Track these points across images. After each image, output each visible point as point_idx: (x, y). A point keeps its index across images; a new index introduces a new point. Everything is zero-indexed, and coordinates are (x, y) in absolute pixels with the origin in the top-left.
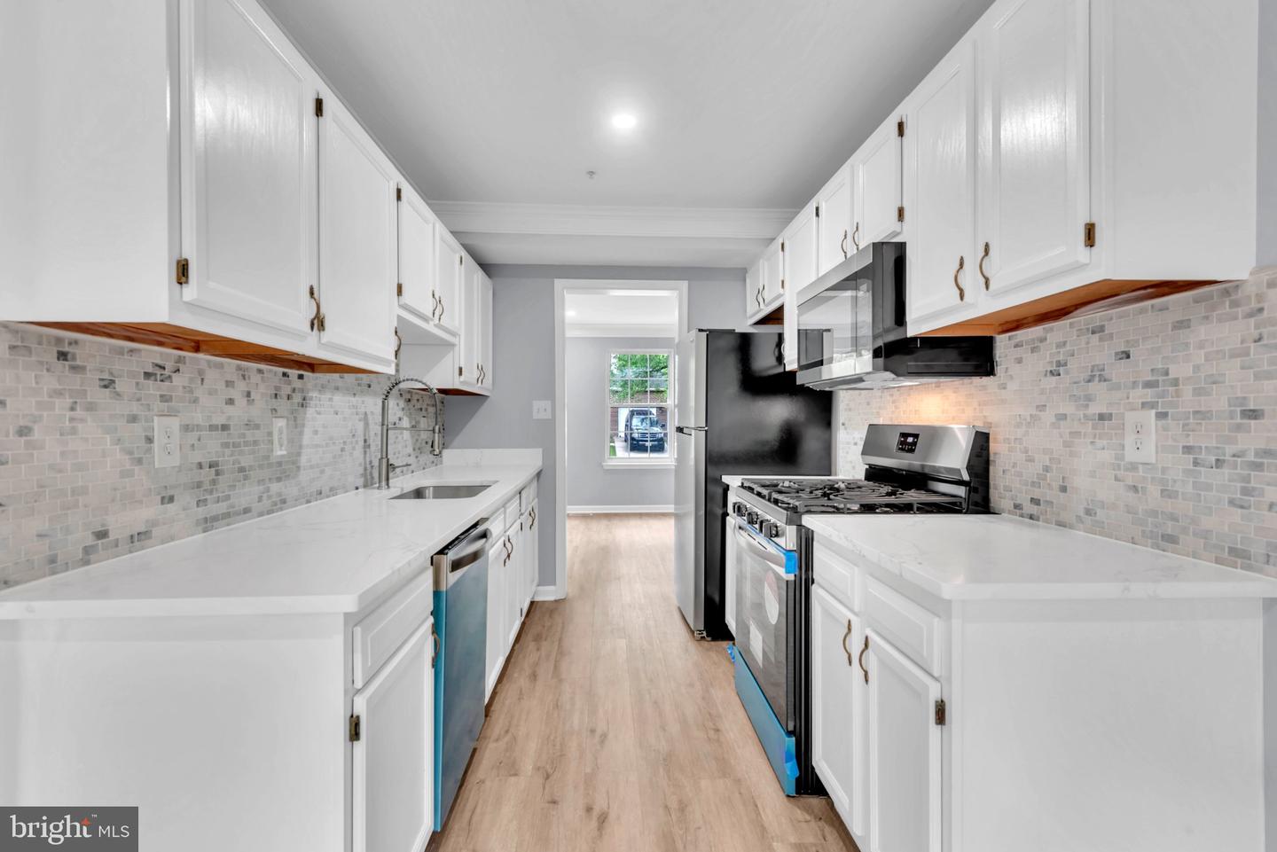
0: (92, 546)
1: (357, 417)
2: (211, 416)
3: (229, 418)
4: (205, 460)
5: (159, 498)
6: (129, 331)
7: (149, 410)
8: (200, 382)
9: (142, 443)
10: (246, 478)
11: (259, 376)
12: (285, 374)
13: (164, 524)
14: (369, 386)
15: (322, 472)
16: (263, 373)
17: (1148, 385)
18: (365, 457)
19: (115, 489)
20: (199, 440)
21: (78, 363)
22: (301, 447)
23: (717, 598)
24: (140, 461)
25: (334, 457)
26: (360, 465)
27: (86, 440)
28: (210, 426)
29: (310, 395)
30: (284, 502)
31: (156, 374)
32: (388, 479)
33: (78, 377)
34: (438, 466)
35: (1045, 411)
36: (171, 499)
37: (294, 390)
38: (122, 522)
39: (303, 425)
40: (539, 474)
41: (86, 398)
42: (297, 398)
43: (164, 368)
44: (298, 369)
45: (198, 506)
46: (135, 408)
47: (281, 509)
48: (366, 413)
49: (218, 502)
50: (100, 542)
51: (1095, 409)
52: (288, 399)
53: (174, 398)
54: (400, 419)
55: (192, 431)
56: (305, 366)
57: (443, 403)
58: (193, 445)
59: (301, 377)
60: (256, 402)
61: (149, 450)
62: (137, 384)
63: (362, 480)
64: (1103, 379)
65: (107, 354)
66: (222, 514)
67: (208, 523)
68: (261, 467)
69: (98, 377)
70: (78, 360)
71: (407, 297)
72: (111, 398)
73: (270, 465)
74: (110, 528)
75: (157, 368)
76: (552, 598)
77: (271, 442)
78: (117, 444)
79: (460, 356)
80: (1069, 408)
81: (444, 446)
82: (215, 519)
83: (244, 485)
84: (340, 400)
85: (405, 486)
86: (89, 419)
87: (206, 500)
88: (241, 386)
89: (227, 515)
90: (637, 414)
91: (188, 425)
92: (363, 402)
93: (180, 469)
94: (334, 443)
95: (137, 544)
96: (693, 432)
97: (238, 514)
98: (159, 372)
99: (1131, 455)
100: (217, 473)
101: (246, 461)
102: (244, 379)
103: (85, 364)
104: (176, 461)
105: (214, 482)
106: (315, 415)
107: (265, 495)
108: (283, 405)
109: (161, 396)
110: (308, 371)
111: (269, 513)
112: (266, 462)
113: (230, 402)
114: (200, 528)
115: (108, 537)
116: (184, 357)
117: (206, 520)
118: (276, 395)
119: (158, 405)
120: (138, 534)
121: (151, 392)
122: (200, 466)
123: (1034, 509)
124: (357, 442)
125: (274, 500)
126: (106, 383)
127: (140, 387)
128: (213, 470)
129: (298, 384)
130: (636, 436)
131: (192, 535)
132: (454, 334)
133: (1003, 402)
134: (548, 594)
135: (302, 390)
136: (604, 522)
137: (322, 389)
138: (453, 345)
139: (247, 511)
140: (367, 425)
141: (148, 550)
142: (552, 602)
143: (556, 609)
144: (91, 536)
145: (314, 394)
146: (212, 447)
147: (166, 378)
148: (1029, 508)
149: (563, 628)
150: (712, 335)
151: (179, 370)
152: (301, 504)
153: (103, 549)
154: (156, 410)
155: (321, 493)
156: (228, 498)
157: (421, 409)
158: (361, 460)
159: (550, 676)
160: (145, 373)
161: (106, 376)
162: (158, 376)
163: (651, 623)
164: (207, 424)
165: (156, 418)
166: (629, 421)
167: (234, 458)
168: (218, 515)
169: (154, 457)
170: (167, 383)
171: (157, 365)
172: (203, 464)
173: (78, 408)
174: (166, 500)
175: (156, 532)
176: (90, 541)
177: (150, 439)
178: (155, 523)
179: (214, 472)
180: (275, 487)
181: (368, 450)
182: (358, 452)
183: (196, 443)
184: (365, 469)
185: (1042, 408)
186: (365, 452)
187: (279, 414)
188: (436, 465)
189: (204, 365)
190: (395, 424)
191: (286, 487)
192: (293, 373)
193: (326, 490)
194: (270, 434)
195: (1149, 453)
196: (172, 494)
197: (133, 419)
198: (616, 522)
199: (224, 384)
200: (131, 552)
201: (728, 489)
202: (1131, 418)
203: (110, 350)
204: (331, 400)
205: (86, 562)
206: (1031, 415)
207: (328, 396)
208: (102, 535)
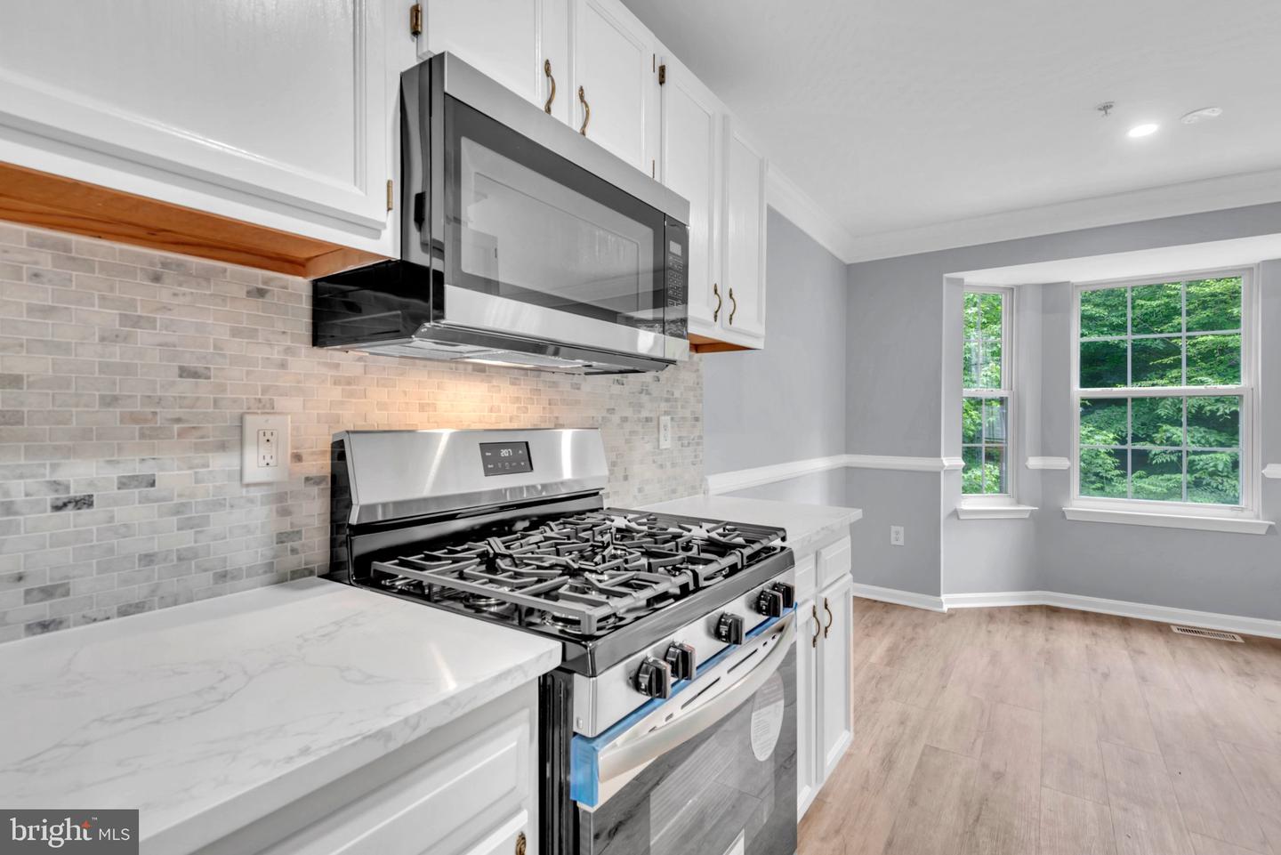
17: (667, 401)
35: (614, 413)
51: (645, 414)
64: (648, 393)
80: (629, 413)
133: (575, 401)
185: (611, 411)
206: (603, 417)
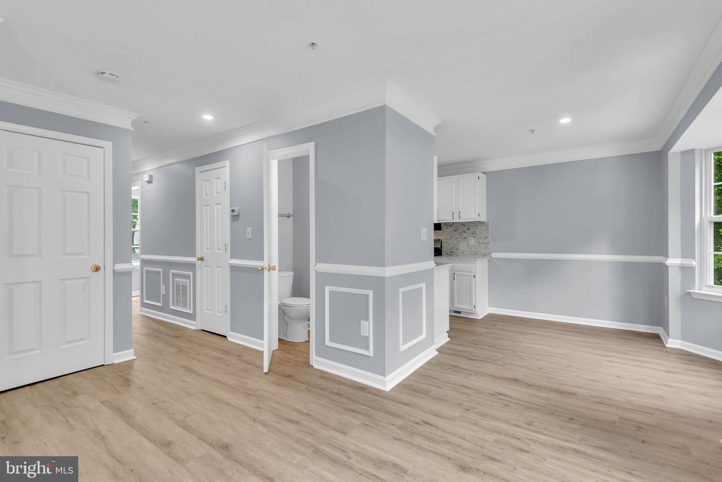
17: (472, 233)
51: (463, 237)
80: (458, 236)
99: (470, 243)
123: (451, 254)
133: (443, 235)
148: (449, 253)
185: (452, 236)
195: (473, 243)
202: (470, 238)
206: (450, 237)
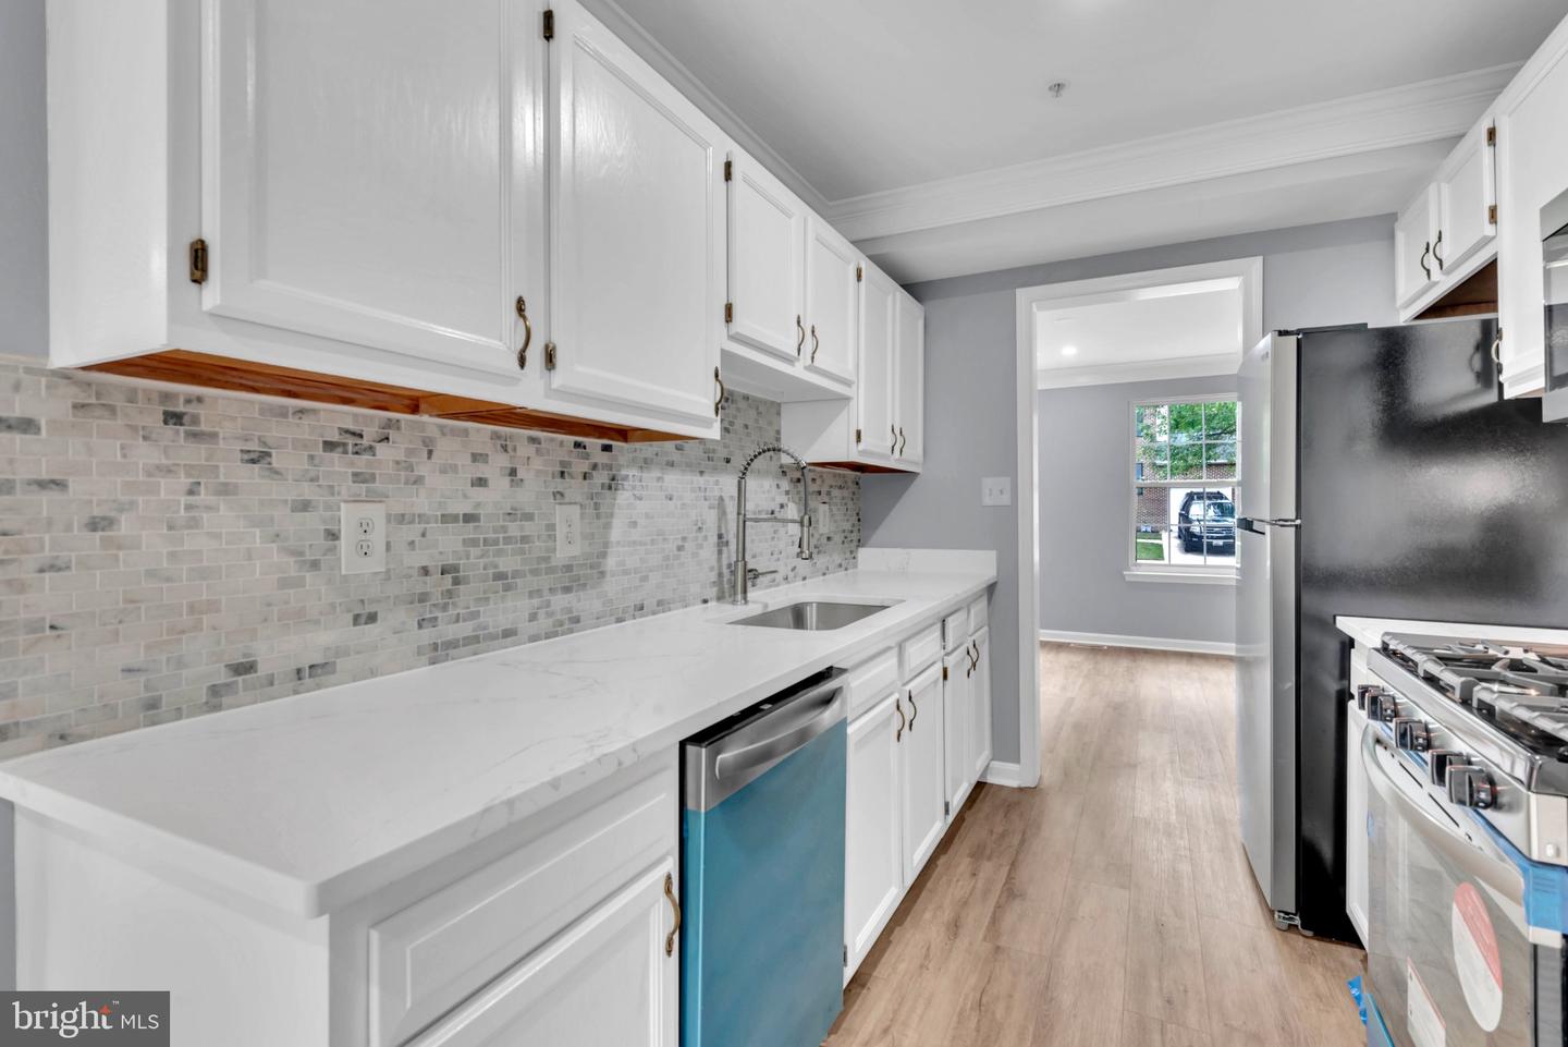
0: (227, 685)
1: (707, 503)
2: (445, 502)
3: (478, 505)
4: (435, 564)
5: (350, 617)
6: (292, 384)
7: (333, 494)
8: (426, 455)
9: (321, 541)
10: (507, 588)
11: (533, 448)
12: (577, 445)
13: (358, 653)
14: (728, 461)
15: (645, 579)
16: (540, 443)
18: (719, 560)
19: (269, 605)
20: (423, 535)
21: (203, 427)
22: (606, 545)
23: (1327, 851)
24: (315, 565)
25: (667, 558)
26: (712, 569)
27: (218, 536)
28: (443, 516)
29: (624, 472)
30: (577, 620)
31: (345, 445)
32: (745, 591)
33: (203, 448)
34: (849, 572)
36: (372, 618)
37: (595, 467)
38: (276, 651)
39: (612, 515)
40: (991, 589)
41: (217, 477)
42: (601, 477)
43: (361, 436)
44: (599, 437)
45: (420, 626)
46: (307, 491)
47: (571, 631)
48: (721, 498)
49: (457, 621)
50: (240, 679)
52: (585, 478)
53: (377, 477)
54: (782, 506)
55: (412, 522)
56: (613, 433)
57: (857, 484)
58: (412, 542)
59: (607, 448)
60: (526, 482)
61: (332, 550)
62: (311, 457)
63: (715, 589)
65: (256, 415)
66: (464, 639)
67: (439, 652)
68: (535, 572)
69: (239, 448)
70: (203, 424)
71: (741, 323)
72: (263, 477)
73: (551, 570)
74: (258, 659)
75: (348, 436)
76: (1014, 783)
77: (552, 538)
78: (273, 542)
79: (859, 413)
81: (860, 543)
82: (452, 644)
83: (503, 598)
84: (673, 480)
85: (770, 602)
86: (222, 507)
87: (436, 618)
88: (500, 461)
89: (475, 639)
90: (1199, 498)
91: (403, 515)
92: (717, 483)
93: (388, 576)
94: (665, 539)
95: (307, 681)
96: (1268, 529)
97: (493, 637)
98: (351, 441)
100: (456, 582)
101: (507, 564)
102: (506, 451)
103: (217, 429)
104: (376, 564)
105: (449, 594)
106: (632, 500)
107: (542, 612)
108: (575, 489)
109: (355, 475)
110: (618, 440)
111: (548, 637)
112: (543, 566)
113: (481, 482)
114: (425, 659)
115: (256, 672)
116: (398, 421)
117: (435, 647)
118: (562, 473)
119: (347, 487)
120: (311, 667)
121: (337, 469)
122: (425, 571)
124: (706, 538)
125: (559, 617)
126: (253, 456)
127: (316, 461)
128: (449, 577)
129: (603, 458)
130: (1196, 529)
131: (410, 668)
132: (847, 383)
134: (1007, 776)
135: (610, 468)
136: (1124, 663)
137: (646, 464)
138: (847, 399)
139: (508, 633)
140: (722, 513)
141: (330, 689)
142: (1014, 789)
143: (1018, 803)
144: (223, 669)
145: (632, 472)
146: (447, 544)
147: (365, 450)
149: (1022, 842)
150: (1308, 341)
151: (387, 439)
152: (606, 624)
153: (245, 690)
154: (344, 492)
155: (642, 608)
156: (475, 615)
157: (819, 493)
158: (715, 563)
159: (981, 936)
160: (325, 443)
161: (254, 446)
162: (350, 448)
163: (1185, 868)
164: (439, 513)
165: (343, 505)
166: (1186, 507)
167: (485, 560)
168: (458, 640)
169: (340, 559)
170: (366, 457)
171: (347, 432)
172: (430, 569)
173: (203, 491)
174: (363, 619)
175: (341, 663)
176: (223, 677)
177: (333, 535)
178: (341, 652)
179: (450, 580)
180: (560, 601)
181: (725, 549)
182: (708, 552)
183: (418, 539)
184: (720, 575)
186: (720, 552)
187: (567, 500)
188: (846, 569)
189: (433, 432)
190: (773, 513)
191: (579, 601)
192: (592, 444)
193: (650, 603)
194: (551, 527)
196: (373, 610)
197: (305, 506)
198: (1146, 664)
199: (469, 458)
200: (296, 692)
201: (1353, 646)
203: (260, 409)
204: (659, 479)
205: (217, 708)
207: (656, 473)
208: (245, 668)
